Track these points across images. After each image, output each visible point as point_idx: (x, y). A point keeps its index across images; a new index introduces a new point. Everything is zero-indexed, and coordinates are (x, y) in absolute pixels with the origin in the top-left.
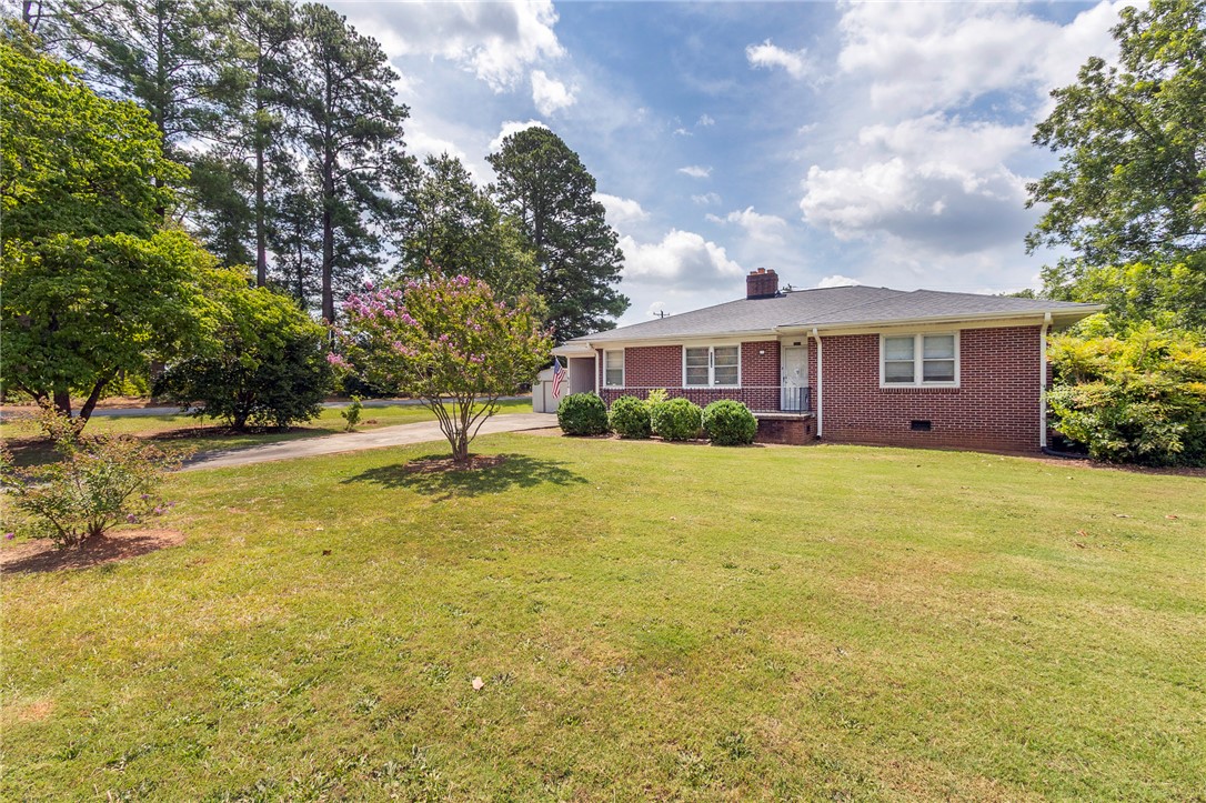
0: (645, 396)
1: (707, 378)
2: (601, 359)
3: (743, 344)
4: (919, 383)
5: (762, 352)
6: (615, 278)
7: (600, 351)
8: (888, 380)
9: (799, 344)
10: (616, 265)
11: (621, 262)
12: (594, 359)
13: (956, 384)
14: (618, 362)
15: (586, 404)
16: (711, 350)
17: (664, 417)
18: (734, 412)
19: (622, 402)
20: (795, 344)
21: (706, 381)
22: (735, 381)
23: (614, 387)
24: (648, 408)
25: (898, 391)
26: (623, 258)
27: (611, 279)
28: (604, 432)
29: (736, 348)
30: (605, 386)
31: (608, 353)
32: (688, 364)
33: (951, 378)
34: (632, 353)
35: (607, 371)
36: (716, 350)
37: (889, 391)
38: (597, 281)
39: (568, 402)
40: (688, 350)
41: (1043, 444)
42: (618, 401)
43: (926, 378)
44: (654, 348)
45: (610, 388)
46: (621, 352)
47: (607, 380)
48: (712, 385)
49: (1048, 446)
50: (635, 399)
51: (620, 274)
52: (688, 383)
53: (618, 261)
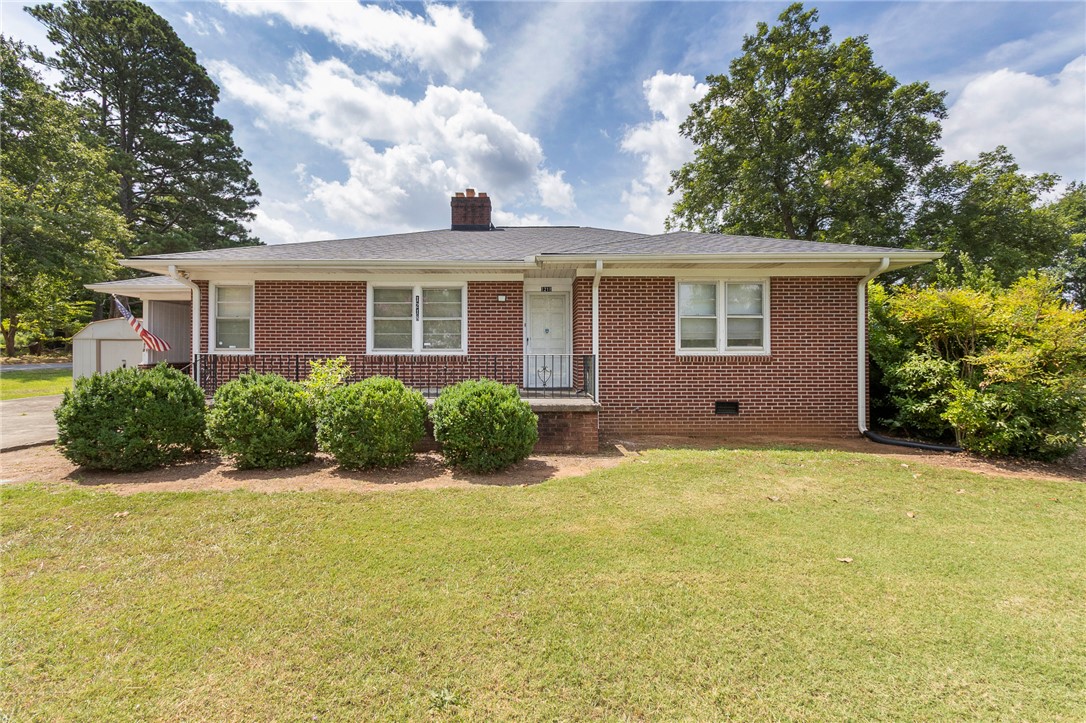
0: (300, 372)
1: (410, 337)
2: (204, 300)
3: (470, 284)
4: (722, 349)
5: (502, 298)
6: (246, 215)
7: (203, 285)
8: (685, 344)
9: (548, 289)
10: (249, 199)
11: (256, 197)
12: (189, 303)
13: (765, 350)
14: (243, 307)
15: (141, 395)
16: (417, 292)
17: (344, 420)
18: (504, 405)
19: (240, 389)
20: (543, 289)
21: (408, 344)
22: (457, 344)
23: (232, 351)
24: (308, 395)
25: (699, 360)
26: (258, 193)
27: (239, 215)
28: (195, 455)
29: (458, 291)
30: (212, 350)
31: (219, 289)
32: (375, 315)
33: (758, 342)
34: (268, 293)
35: (218, 322)
36: (425, 291)
37: (688, 360)
38: (222, 216)
39: (88, 389)
40: (376, 291)
41: (863, 428)
42: (235, 384)
43: (731, 343)
44: (316, 283)
45: (225, 352)
46: (248, 288)
47: (218, 338)
48: (417, 349)
49: (870, 430)
50: (278, 379)
51: (253, 211)
52: (377, 344)
53: (252, 194)
